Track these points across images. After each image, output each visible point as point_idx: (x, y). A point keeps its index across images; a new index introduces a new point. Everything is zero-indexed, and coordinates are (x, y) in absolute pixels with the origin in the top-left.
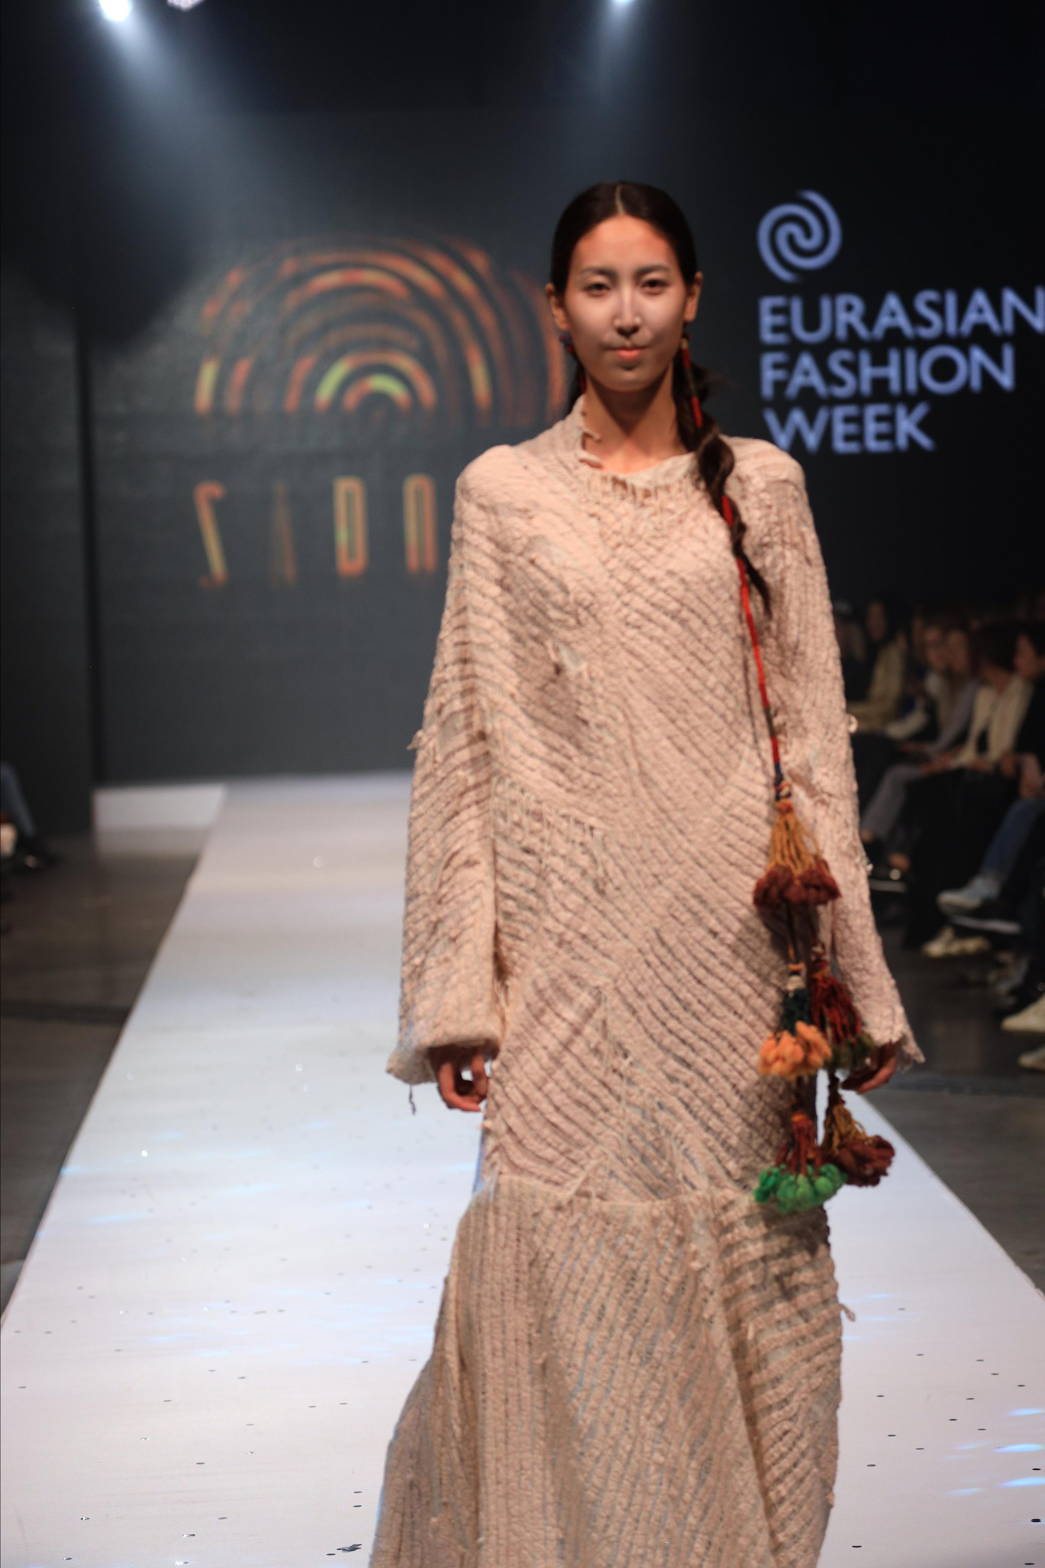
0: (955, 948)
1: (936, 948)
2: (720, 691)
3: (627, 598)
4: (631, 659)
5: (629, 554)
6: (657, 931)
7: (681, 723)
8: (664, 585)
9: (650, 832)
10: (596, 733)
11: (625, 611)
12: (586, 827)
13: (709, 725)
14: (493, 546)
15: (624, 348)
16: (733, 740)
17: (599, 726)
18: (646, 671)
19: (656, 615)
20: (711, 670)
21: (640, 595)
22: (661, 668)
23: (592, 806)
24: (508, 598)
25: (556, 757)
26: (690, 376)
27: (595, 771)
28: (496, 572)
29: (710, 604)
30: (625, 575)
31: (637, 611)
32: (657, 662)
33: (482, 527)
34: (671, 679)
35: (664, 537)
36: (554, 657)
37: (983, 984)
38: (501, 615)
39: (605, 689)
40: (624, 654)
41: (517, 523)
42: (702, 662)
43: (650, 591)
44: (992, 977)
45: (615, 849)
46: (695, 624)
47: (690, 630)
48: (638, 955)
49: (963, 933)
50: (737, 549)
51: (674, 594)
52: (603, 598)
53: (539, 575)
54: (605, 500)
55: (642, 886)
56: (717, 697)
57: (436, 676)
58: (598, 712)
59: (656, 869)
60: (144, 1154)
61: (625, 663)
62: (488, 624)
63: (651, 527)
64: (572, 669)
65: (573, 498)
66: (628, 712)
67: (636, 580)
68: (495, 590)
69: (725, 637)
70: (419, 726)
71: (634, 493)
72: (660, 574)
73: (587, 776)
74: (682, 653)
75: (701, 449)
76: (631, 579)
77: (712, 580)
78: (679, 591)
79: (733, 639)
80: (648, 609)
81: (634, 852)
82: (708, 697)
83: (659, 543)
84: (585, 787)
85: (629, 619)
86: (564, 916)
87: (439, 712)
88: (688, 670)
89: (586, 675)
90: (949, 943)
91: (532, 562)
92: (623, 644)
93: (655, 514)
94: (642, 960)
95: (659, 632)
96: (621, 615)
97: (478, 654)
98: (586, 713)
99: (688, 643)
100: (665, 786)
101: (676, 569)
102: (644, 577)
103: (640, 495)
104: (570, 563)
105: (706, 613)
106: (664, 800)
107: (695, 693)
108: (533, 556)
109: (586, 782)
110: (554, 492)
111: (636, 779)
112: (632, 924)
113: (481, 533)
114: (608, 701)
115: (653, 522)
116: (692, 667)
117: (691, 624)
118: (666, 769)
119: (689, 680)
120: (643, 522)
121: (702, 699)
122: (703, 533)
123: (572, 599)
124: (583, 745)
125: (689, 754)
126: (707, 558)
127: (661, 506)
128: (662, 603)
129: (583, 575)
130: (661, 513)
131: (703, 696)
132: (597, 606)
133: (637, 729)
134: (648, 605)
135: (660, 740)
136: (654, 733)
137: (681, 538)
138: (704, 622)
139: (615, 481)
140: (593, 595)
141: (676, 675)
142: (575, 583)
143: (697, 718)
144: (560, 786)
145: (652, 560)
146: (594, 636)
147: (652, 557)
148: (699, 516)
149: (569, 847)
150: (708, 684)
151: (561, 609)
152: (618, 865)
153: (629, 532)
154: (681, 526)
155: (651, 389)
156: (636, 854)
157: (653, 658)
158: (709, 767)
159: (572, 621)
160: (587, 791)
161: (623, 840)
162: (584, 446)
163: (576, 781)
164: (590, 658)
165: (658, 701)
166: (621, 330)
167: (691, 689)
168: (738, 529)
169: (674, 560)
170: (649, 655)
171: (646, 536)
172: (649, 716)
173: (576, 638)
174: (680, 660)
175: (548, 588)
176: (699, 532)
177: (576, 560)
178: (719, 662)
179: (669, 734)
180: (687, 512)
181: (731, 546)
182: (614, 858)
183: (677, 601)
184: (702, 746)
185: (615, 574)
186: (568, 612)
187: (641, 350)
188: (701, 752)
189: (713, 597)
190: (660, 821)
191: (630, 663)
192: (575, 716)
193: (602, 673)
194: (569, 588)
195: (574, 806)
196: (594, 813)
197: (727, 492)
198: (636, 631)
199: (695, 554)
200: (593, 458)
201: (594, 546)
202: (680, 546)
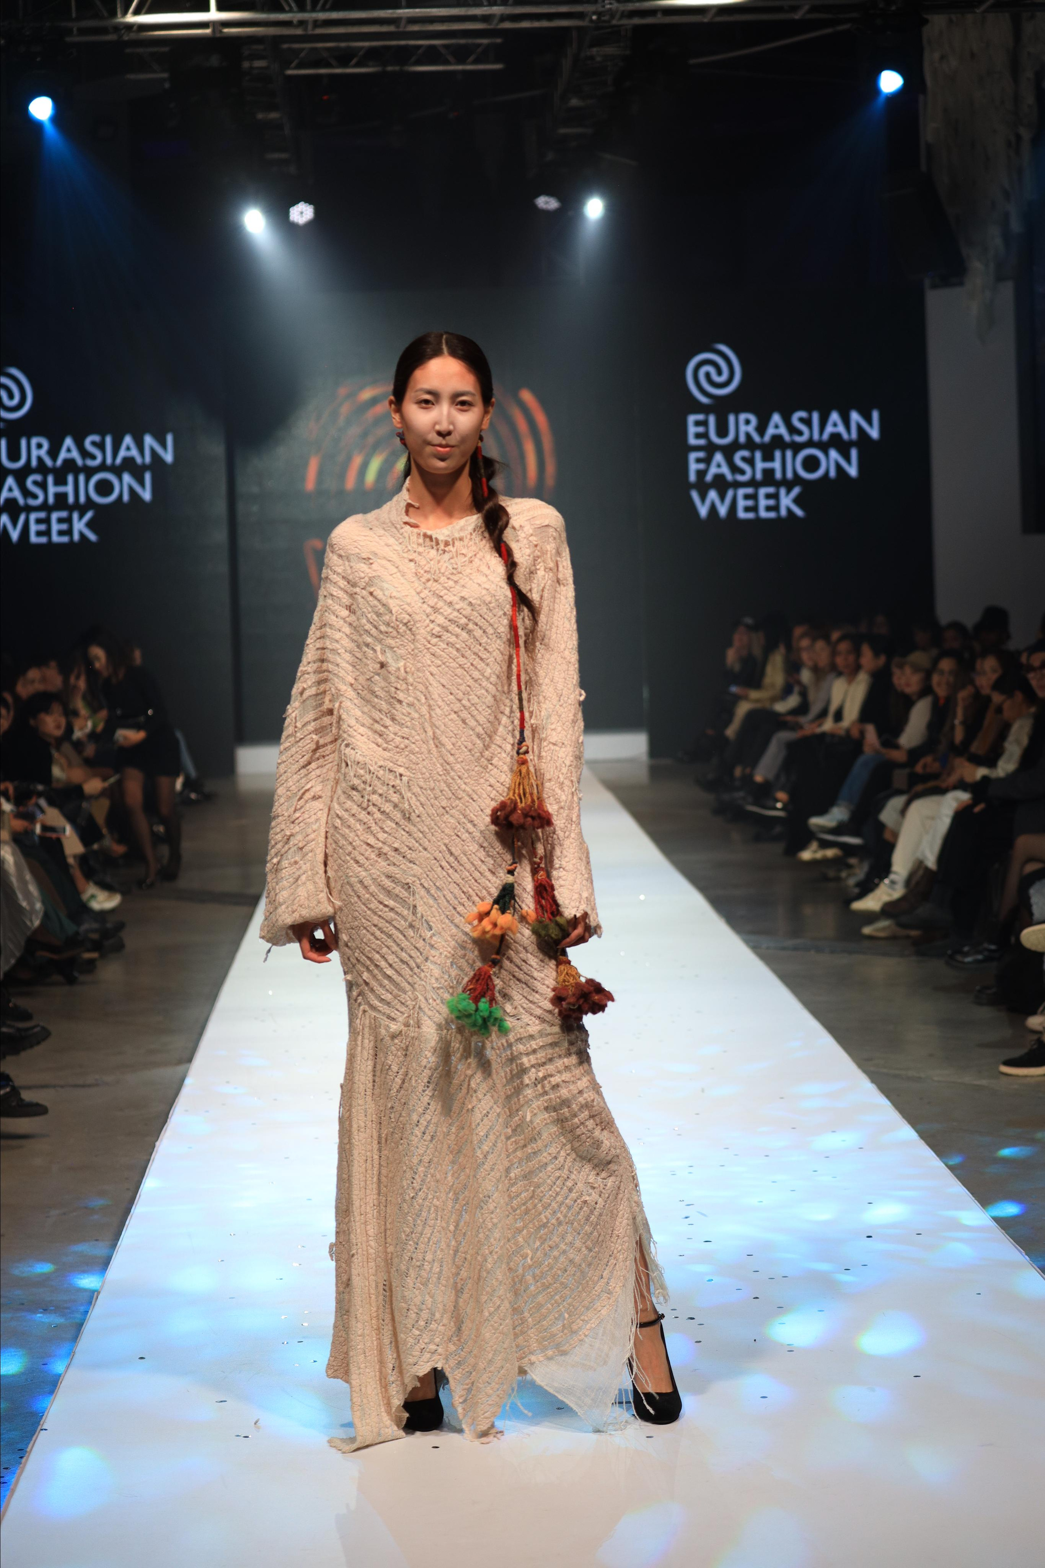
1: (806, 855)
2: (493, 679)
3: (433, 616)
4: (434, 659)
5: (435, 586)
6: (446, 845)
7: (465, 702)
8: (457, 607)
9: (439, 778)
10: (405, 709)
11: (432, 625)
12: (398, 774)
13: (484, 703)
14: (346, 583)
15: (440, 446)
16: (497, 712)
17: (410, 705)
18: (443, 666)
19: (452, 628)
20: (487, 665)
21: (442, 614)
22: (453, 664)
23: (402, 760)
24: (353, 618)
25: (377, 727)
26: (481, 464)
27: (405, 735)
28: (346, 600)
29: (489, 619)
30: (433, 601)
31: (439, 625)
32: (450, 660)
33: (339, 570)
34: (459, 671)
35: (460, 573)
36: (381, 658)
38: (347, 630)
39: (415, 680)
40: (428, 656)
41: (363, 567)
42: (482, 659)
43: (448, 610)
45: (416, 790)
46: (478, 633)
47: (475, 637)
48: (433, 862)
50: (510, 579)
51: (464, 612)
52: (417, 618)
53: (376, 602)
54: (421, 549)
55: (435, 814)
56: (490, 683)
57: (301, 668)
58: (409, 695)
59: (444, 803)
61: (429, 662)
62: (338, 635)
63: (450, 567)
64: (393, 665)
65: (398, 548)
66: (428, 696)
67: (440, 604)
68: (345, 613)
69: (498, 641)
70: (288, 702)
71: (437, 543)
72: (455, 599)
73: (398, 740)
74: (468, 654)
75: (486, 511)
76: (436, 604)
77: (490, 603)
78: (468, 611)
79: (504, 643)
80: (447, 624)
82: (485, 683)
83: (455, 578)
84: (397, 747)
85: (434, 632)
86: (382, 836)
87: (302, 693)
88: (472, 665)
89: (402, 669)
91: (371, 594)
92: (428, 648)
93: (454, 557)
94: (437, 865)
95: (453, 639)
96: (428, 629)
97: (330, 656)
98: (401, 696)
99: (472, 646)
100: (450, 746)
101: (466, 597)
102: (446, 601)
103: (442, 546)
104: (394, 594)
105: (485, 625)
106: (449, 756)
107: (476, 681)
108: (372, 590)
109: (397, 743)
110: (388, 545)
111: (431, 742)
112: (429, 841)
113: (338, 574)
114: (416, 688)
115: (452, 564)
116: (474, 663)
117: (475, 633)
118: (451, 734)
119: (472, 672)
120: (445, 563)
121: (480, 685)
122: (487, 569)
123: (394, 618)
124: (397, 718)
125: (469, 723)
126: (487, 587)
127: (457, 551)
128: (456, 619)
129: (403, 601)
130: (457, 556)
131: (481, 683)
132: (412, 623)
133: (433, 707)
134: (446, 621)
135: (449, 714)
136: (445, 710)
137: (471, 574)
138: (484, 632)
139: (425, 536)
140: (410, 616)
141: (463, 668)
142: (398, 608)
143: (476, 698)
144: (379, 746)
145: (451, 590)
146: (410, 643)
147: (451, 588)
148: (484, 557)
149: (385, 788)
150: (485, 674)
151: (388, 625)
152: (419, 800)
153: (435, 571)
154: (471, 565)
155: (456, 474)
156: (430, 793)
157: (448, 657)
158: (482, 732)
159: (395, 633)
160: (398, 750)
161: (422, 784)
162: (407, 512)
163: (390, 743)
164: (405, 658)
165: (450, 687)
166: (439, 433)
167: (473, 678)
168: (511, 565)
169: (465, 589)
170: (445, 656)
171: (447, 573)
172: (442, 698)
173: (397, 644)
174: (467, 658)
175: (381, 611)
176: (484, 569)
177: (399, 592)
178: (493, 659)
179: (456, 710)
180: (475, 555)
181: (506, 577)
182: (416, 796)
183: (466, 618)
184: (478, 718)
185: (426, 600)
186: (392, 627)
187: (452, 447)
188: (477, 721)
189: (490, 614)
190: (446, 770)
191: (432, 662)
192: (393, 698)
193: (413, 669)
194: (394, 612)
195: (388, 760)
196: (402, 764)
197: (505, 539)
198: (438, 639)
199: (479, 585)
200: (412, 521)
201: (412, 582)
202: (470, 579)
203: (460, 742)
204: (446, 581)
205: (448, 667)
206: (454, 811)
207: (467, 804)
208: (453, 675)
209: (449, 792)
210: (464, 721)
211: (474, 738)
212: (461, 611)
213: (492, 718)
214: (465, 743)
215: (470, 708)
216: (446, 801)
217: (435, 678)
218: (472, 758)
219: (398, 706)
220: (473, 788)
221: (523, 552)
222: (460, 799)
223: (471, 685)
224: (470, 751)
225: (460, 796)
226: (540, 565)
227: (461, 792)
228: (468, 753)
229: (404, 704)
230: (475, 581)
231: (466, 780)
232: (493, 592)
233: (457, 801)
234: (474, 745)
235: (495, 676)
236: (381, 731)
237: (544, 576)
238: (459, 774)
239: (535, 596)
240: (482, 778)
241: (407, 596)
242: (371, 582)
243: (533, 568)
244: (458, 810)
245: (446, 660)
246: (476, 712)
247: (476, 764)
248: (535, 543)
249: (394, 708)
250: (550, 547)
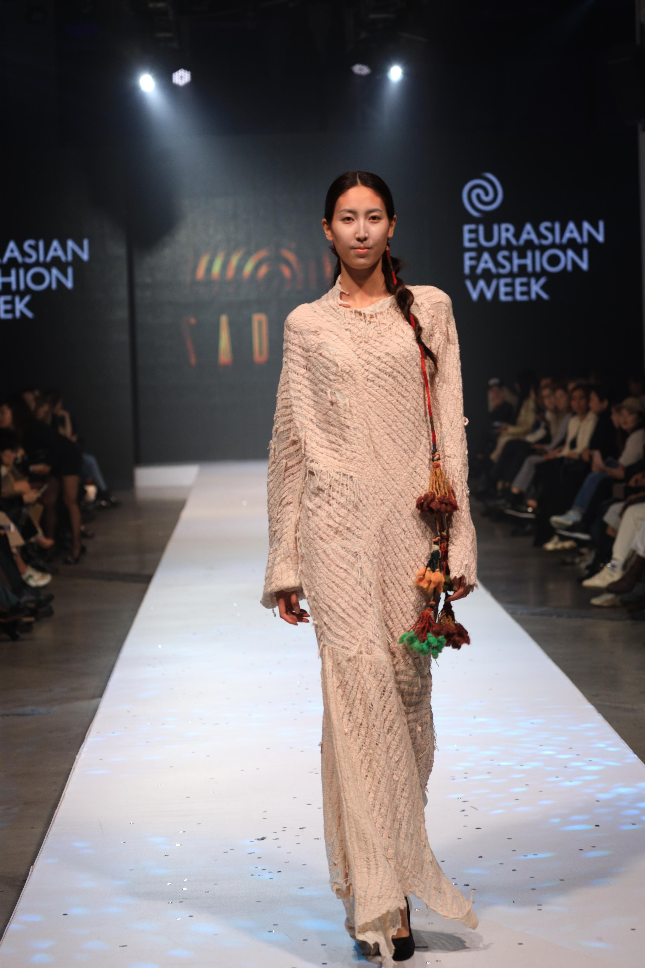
0: (560, 546)
1: (550, 546)
2: (412, 411)
3: (367, 367)
4: (370, 396)
5: (366, 346)
6: (382, 527)
7: (394, 427)
8: (384, 360)
9: (379, 479)
10: (352, 432)
11: (367, 373)
12: (349, 476)
13: (407, 428)
14: (301, 350)
15: (360, 248)
16: (418, 434)
17: (355, 428)
18: (377, 402)
19: (381, 375)
20: (408, 401)
21: (373, 365)
22: (384, 401)
23: (352, 467)
24: (309, 374)
25: (334, 446)
26: (390, 262)
27: (353, 450)
28: (303, 362)
29: (407, 368)
30: (365, 356)
31: (372, 373)
32: (382, 398)
33: (296, 341)
34: (389, 405)
35: (383, 336)
36: (331, 398)
37: (573, 564)
38: (306, 382)
39: (358, 411)
40: (366, 394)
41: (313, 337)
42: (404, 397)
43: (378, 363)
44: (577, 560)
46: (400, 378)
47: (398, 381)
48: (373, 537)
49: (563, 538)
50: (418, 339)
51: (389, 364)
52: (356, 368)
53: (324, 360)
54: (354, 321)
55: (376, 505)
56: (411, 414)
58: (355, 423)
59: (382, 497)
60: (160, 646)
61: (367, 399)
62: (299, 387)
63: (376, 333)
64: (341, 402)
65: (337, 322)
66: (368, 422)
67: (371, 358)
68: (303, 371)
69: (414, 384)
71: (365, 317)
72: (382, 355)
73: (349, 453)
74: (394, 393)
75: (397, 293)
76: (368, 358)
77: (407, 357)
78: (392, 363)
79: (418, 385)
80: (378, 372)
81: (372, 488)
82: (407, 414)
83: (381, 340)
84: (348, 458)
85: (368, 378)
86: (338, 519)
88: (397, 401)
89: (348, 404)
90: (556, 544)
91: (321, 354)
92: (366, 389)
93: (376, 326)
94: (375, 540)
95: (383, 383)
96: (364, 376)
98: (348, 423)
99: (397, 388)
100: (386, 458)
101: (390, 353)
102: (375, 356)
103: (368, 318)
104: (338, 353)
105: (405, 373)
106: (386, 464)
107: (400, 412)
108: (321, 351)
109: (348, 455)
110: (329, 321)
111: (373, 454)
112: (371, 523)
113: (296, 344)
114: (359, 417)
115: (377, 330)
116: (399, 399)
117: (398, 378)
118: (386, 450)
119: (397, 406)
120: (371, 331)
121: (404, 415)
122: (402, 333)
123: (340, 369)
124: (347, 438)
125: (398, 442)
126: (404, 345)
127: (379, 322)
128: (384, 369)
129: (345, 357)
130: (380, 325)
131: (404, 413)
132: (353, 372)
133: (373, 430)
134: (377, 370)
135: (384, 435)
136: (381, 432)
137: (391, 337)
138: (404, 377)
139: (356, 312)
140: (351, 367)
141: (391, 403)
142: (341, 362)
143: (401, 424)
144: (335, 459)
145: (378, 348)
146: (352, 386)
147: (377, 347)
148: (399, 325)
149: (341, 487)
150: (407, 407)
151: (335, 374)
152: (364, 494)
153: (365, 336)
154: (390, 331)
155: (373, 268)
156: (373, 489)
157: (380, 396)
158: (407, 448)
159: (341, 380)
160: (349, 460)
161: (366, 483)
162: (341, 298)
163: (344, 456)
164: (349, 396)
165: (383, 416)
166: (359, 240)
167: (398, 410)
168: (418, 330)
169: (389, 348)
170: (378, 394)
171: (374, 337)
172: (378, 424)
173: (343, 388)
174: (393, 396)
175: (329, 366)
176: (400, 333)
177: (341, 351)
178: (411, 397)
179: (388, 432)
180: (393, 324)
181: (415, 338)
182: (362, 491)
183: (391, 368)
184: (404, 438)
185: (360, 356)
186: (338, 376)
187: (369, 248)
188: (403, 441)
189: (408, 365)
190: (383, 474)
191: (369, 399)
192: (343, 425)
193: (356, 404)
194: (339, 365)
195: (342, 467)
196: (352, 470)
197: (412, 312)
198: (372, 383)
199: (399, 344)
200: (345, 303)
201: (349, 344)
202: (391, 340)
203: (392, 455)
204: (374, 342)
205: (380, 402)
206: (388, 503)
207: (397, 499)
208: (385, 408)
209: (386, 489)
210: (394, 441)
211: (402, 452)
212: (387, 363)
213: (414, 439)
214: (396, 456)
215: (398, 431)
216: (383, 495)
217: (372, 410)
218: (401, 467)
219: (347, 430)
220: (402, 488)
221: (425, 321)
222: (393, 495)
223: (397, 415)
224: (400, 461)
225: (393, 493)
226: (437, 330)
227: (394, 490)
228: (399, 463)
229: (351, 428)
230: (395, 341)
231: (398, 482)
232: (409, 349)
233: (391, 497)
234: (402, 457)
235: (413, 409)
236: (337, 448)
237: (440, 338)
238: (393, 477)
239: (434, 352)
240: (409, 481)
241: (347, 354)
242: (320, 346)
243: (432, 332)
244: (391, 503)
245: (379, 397)
246: (402, 435)
247: (405, 471)
248: (433, 314)
249: (345, 432)
250: (443, 317)
